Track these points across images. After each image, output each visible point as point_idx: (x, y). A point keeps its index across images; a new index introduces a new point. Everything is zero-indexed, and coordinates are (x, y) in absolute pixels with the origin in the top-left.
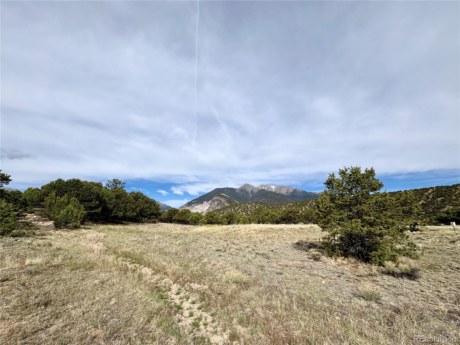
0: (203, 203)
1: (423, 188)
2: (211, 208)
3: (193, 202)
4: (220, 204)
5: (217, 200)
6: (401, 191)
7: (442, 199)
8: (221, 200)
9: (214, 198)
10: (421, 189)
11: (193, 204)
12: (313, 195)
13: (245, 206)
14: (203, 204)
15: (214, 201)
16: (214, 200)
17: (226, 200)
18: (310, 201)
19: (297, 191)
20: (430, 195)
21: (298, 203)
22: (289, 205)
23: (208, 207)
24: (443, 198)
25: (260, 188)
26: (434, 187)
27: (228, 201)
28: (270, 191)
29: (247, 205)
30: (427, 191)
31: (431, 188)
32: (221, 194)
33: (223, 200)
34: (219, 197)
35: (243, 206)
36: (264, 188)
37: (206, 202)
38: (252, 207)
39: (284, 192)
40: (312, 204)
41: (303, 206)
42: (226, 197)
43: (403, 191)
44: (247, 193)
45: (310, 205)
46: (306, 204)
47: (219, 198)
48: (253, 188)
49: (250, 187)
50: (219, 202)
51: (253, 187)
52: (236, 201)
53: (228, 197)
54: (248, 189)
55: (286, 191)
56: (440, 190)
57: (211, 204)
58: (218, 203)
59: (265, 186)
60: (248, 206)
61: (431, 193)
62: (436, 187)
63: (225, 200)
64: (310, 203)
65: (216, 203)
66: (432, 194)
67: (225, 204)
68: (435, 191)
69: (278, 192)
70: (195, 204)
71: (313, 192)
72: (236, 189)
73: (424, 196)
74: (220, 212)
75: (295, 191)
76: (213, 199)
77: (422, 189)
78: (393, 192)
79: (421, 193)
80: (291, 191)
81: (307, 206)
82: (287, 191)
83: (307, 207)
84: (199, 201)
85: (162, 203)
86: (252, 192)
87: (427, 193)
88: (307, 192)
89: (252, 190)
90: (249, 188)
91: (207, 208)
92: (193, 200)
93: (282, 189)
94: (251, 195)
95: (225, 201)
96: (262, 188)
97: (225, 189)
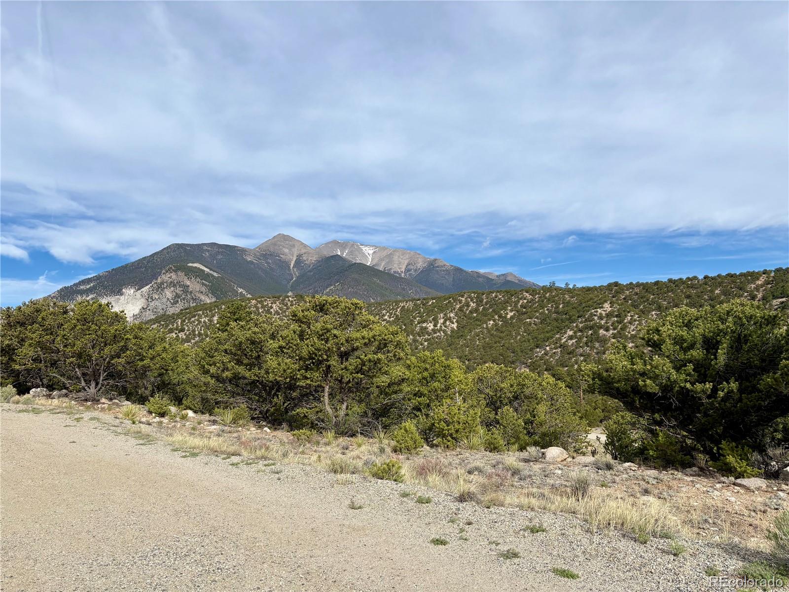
0: (122, 294)
1: (748, 272)
2: (148, 311)
4: (184, 299)
5: (173, 284)
6: (695, 278)
7: (782, 303)
8: (188, 283)
9: (165, 277)
10: (742, 275)
11: (81, 294)
12: (481, 279)
13: (259, 305)
14: (122, 298)
15: (160, 288)
16: (162, 283)
17: (206, 285)
18: (463, 296)
19: (438, 267)
20: (758, 291)
21: (430, 303)
22: (404, 307)
23: (140, 307)
24: (784, 299)
25: (327, 253)
26: (771, 271)
27: (215, 288)
28: (358, 262)
29: (268, 302)
30: (753, 281)
31: (765, 272)
32: (190, 265)
33: (194, 285)
34: (179, 273)
35: (255, 306)
36: (339, 254)
37: (132, 291)
38: (285, 312)
39: (399, 266)
40: (468, 306)
41: (442, 311)
42: (208, 275)
43: (701, 277)
44: (284, 265)
45: (461, 309)
46: (450, 307)
47: (181, 277)
48: (303, 251)
49: (294, 246)
50: (179, 290)
51: (305, 246)
52: (240, 290)
53: (215, 274)
54: (286, 251)
55: (406, 264)
56: (784, 278)
57: (149, 298)
58: (177, 296)
59: (343, 245)
60: (272, 307)
61: (762, 286)
62: (778, 270)
63: (203, 284)
64: (460, 302)
65: (169, 293)
66: (764, 288)
67: (202, 297)
68: (772, 281)
69: (381, 268)
70: (91, 297)
71: (482, 271)
72: (243, 251)
73: (746, 294)
74: (171, 326)
75: (432, 266)
76: (159, 280)
77: (744, 273)
78: (677, 281)
79: (741, 285)
80: (420, 264)
81: (452, 311)
82: (408, 264)
83: (452, 315)
84: (105, 288)
86: (298, 262)
87: (753, 286)
88: (465, 271)
89: (299, 256)
90: (290, 250)
91: (137, 311)
92: (83, 282)
93: (396, 258)
94: (296, 273)
95: (203, 289)
96: (334, 253)
97: (205, 248)
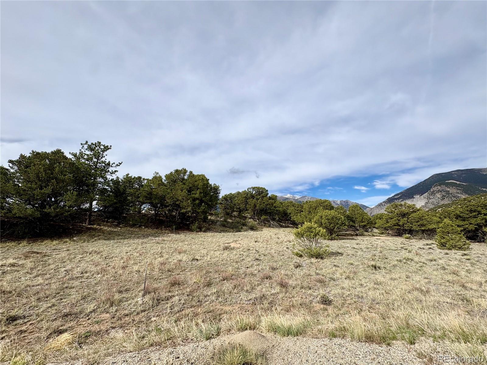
0: (414, 198)
2: (429, 204)
3: (396, 197)
4: (448, 197)
5: (439, 191)
8: (448, 190)
9: (435, 189)
11: (396, 200)
15: (433, 193)
16: (434, 191)
17: (460, 189)
23: (425, 202)
32: (447, 181)
33: (452, 190)
34: (442, 186)
37: (419, 196)
42: (459, 184)
47: (444, 187)
50: (444, 193)
52: (484, 189)
53: (464, 184)
57: (429, 198)
58: (443, 196)
63: (458, 189)
65: (439, 195)
67: (459, 195)
70: (400, 200)
72: (480, 170)
76: (432, 190)
84: (406, 196)
85: (353, 202)
91: (424, 204)
95: (459, 191)
97: (453, 173)
